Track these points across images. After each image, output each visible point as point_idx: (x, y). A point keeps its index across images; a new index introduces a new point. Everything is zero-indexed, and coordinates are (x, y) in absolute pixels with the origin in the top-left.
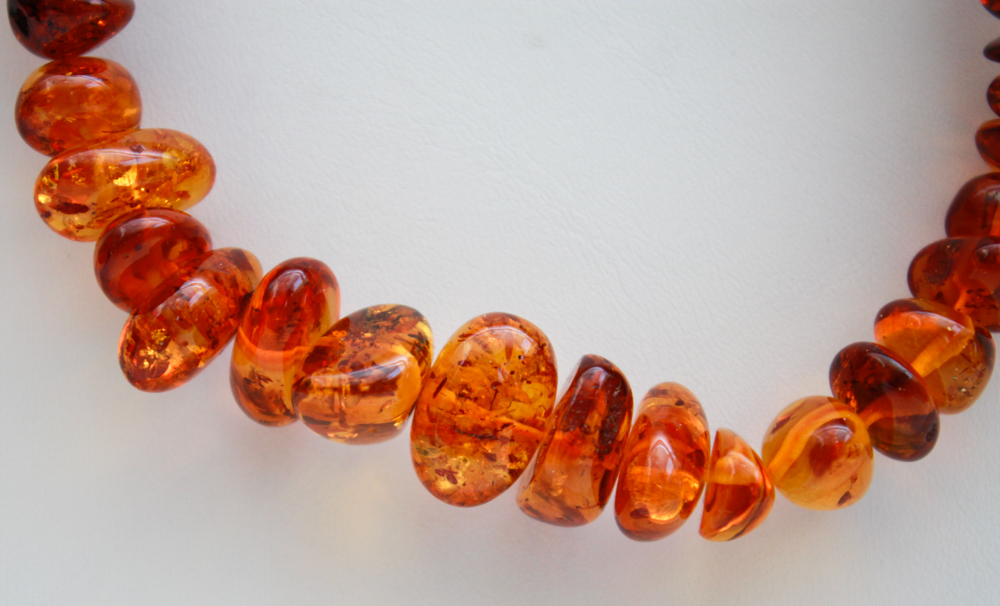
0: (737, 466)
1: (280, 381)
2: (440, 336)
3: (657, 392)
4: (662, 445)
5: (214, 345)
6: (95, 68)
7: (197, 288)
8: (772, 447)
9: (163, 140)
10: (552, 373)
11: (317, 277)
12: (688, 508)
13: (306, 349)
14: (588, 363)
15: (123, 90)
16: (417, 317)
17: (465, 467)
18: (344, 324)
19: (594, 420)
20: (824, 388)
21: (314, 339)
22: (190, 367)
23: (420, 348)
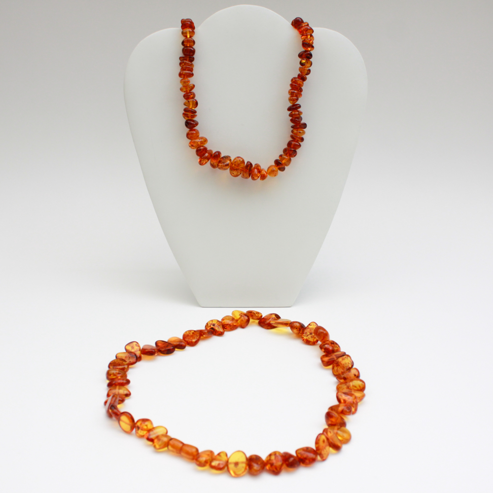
0: (263, 172)
1: (216, 164)
2: (232, 159)
3: (256, 164)
4: (256, 170)
5: (208, 160)
6: (195, 130)
7: (207, 155)
8: (268, 170)
9: (202, 138)
10: (244, 163)
11: (219, 153)
12: (259, 177)
13: (218, 161)
14: (248, 162)
15: (197, 132)
16: (230, 157)
17: (235, 173)
18: (222, 158)
19: (249, 168)
20: (274, 164)
21: (219, 159)
22: (206, 163)
23: (230, 160)
